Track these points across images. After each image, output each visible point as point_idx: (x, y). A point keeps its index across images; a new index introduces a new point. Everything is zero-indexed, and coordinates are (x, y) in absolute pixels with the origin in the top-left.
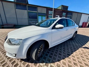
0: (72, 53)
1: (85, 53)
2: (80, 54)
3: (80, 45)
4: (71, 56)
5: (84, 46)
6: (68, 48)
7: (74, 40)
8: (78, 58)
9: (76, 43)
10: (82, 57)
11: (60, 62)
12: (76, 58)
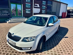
0: (59, 42)
1: (66, 41)
2: (63, 42)
3: (63, 36)
4: (59, 44)
5: (65, 37)
6: (56, 40)
7: (58, 33)
8: (63, 44)
9: (60, 35)
10: (65, 43)
11: (54, 48)
12: (62, 44)
